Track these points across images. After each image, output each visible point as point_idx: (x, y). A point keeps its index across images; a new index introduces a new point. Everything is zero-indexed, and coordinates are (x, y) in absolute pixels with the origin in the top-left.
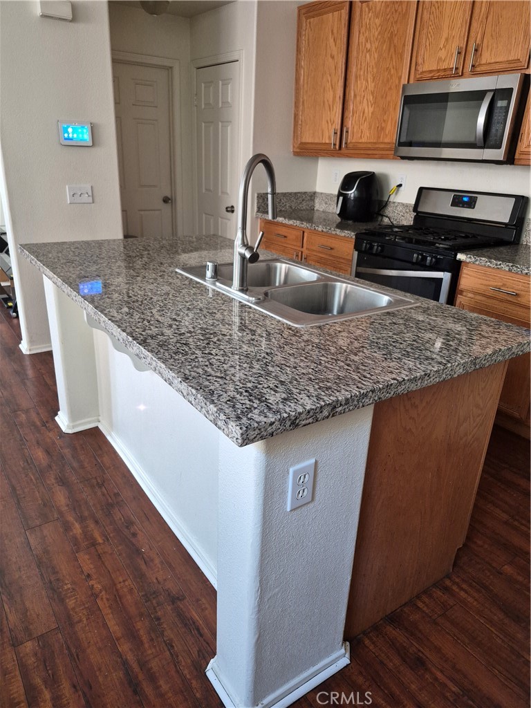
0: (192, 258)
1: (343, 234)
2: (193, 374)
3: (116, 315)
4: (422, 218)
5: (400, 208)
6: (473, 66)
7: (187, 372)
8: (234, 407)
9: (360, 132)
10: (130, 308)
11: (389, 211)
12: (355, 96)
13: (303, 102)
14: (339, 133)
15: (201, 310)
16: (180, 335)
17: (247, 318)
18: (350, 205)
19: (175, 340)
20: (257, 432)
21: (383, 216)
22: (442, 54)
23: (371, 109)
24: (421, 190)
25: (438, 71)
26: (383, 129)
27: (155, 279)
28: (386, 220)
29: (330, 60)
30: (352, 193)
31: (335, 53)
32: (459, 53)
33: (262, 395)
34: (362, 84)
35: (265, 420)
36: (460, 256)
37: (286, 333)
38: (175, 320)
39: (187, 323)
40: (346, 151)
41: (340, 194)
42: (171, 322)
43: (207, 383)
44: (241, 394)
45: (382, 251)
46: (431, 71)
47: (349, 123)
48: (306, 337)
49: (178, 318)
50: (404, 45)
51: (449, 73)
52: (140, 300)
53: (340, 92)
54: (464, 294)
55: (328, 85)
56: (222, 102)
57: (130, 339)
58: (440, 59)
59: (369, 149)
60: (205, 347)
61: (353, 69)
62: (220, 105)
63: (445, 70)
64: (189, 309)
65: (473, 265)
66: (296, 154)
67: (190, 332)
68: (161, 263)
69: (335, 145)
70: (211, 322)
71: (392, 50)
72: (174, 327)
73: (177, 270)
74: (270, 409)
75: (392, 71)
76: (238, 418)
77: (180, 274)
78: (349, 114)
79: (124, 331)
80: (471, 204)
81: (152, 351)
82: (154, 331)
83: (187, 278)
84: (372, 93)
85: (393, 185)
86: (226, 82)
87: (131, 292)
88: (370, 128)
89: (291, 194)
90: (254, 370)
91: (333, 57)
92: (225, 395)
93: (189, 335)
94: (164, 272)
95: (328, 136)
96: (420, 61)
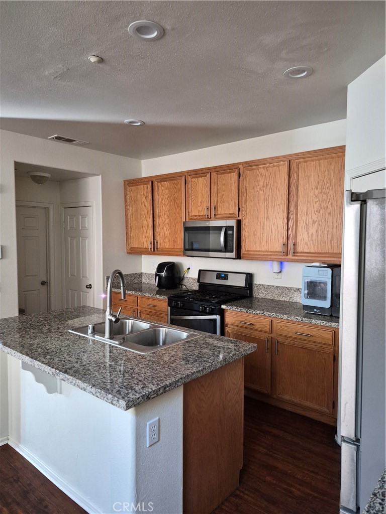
0: (76, 322)
1: (161, 298)
2: (97, 383)
3: (44, 360)
4: (203, 286)
5: (191, 281)
6: (215, 215)
7: (93, 383)
8: (120, 394)
9: (164, 241)
10: (51, 356)
11: (185, 282)
12: (159, 225)
13: (131, 227)
14: (152, 243)
15: (90, 352)
16: (84, 366)
17: (116, 353)
18: (163, 280)
19: (82, 369)
20: (132, 403)
21: (182, 285)
22: (200, 208)
23: (169, 232)
24: (200, 271)
25: (199, 216)
26: (176, 242)
27: (59, 338)
28: (184, 287)
29: (144, 207)
30: (163, 274)
31: (146, 204)
32: (207, 209)
33: (132, 387)
34: (162, 219)
35: (135, 397)
36: (223, 307)
37: (138, 358)
38: (78, 359)
39: (85, 360)
40: (158, 252)
41: (156, 275)
42: (76, 360)
43: (105, 386)
44: (122, 388)
45: (183, 306)
46: (196, 216)
47: (157, 238)
48: (148, 359)
49: (80, 358)
50: (181, 203)
51: (204, 217)
52: (55, 350)
53: (151, 223)
54: (229, 326)
55: (144, 219)
56: (82, 227)
57: (58, 371)
58: (199, 211)
59: (170, 251)
60: (98, 370)
61: (157, 213)
62: (80, 228)
63: (202, 216)
64: (84, 352)
65: (230, 311)
66: (129, 253)
67: (88, 364)
68: (58, 328)
69: (151, 249)
70: (98, 357)
71: (176, 204)
72: (79, 362)
73: (69, 331)
74: (137, 392)
75: (177, 215)
76: (123, 398)
77: (72, 333)
78: (157, 234)
79: (53, 368)
80: (226, 278)
81: (72, 376)
82: (69, 366)
83: (77, 335)
84: (168, 224)
85: (185, 268)
86: (84, 217)
87: (47, 347)
88: (169, 241)
89: (127, 275)
90: (126, 377)
91: (145, 206)
92: (114, 390)
93: (88, 365)
94: (62, 333)
95: (147, 243)
96: (190, 211)
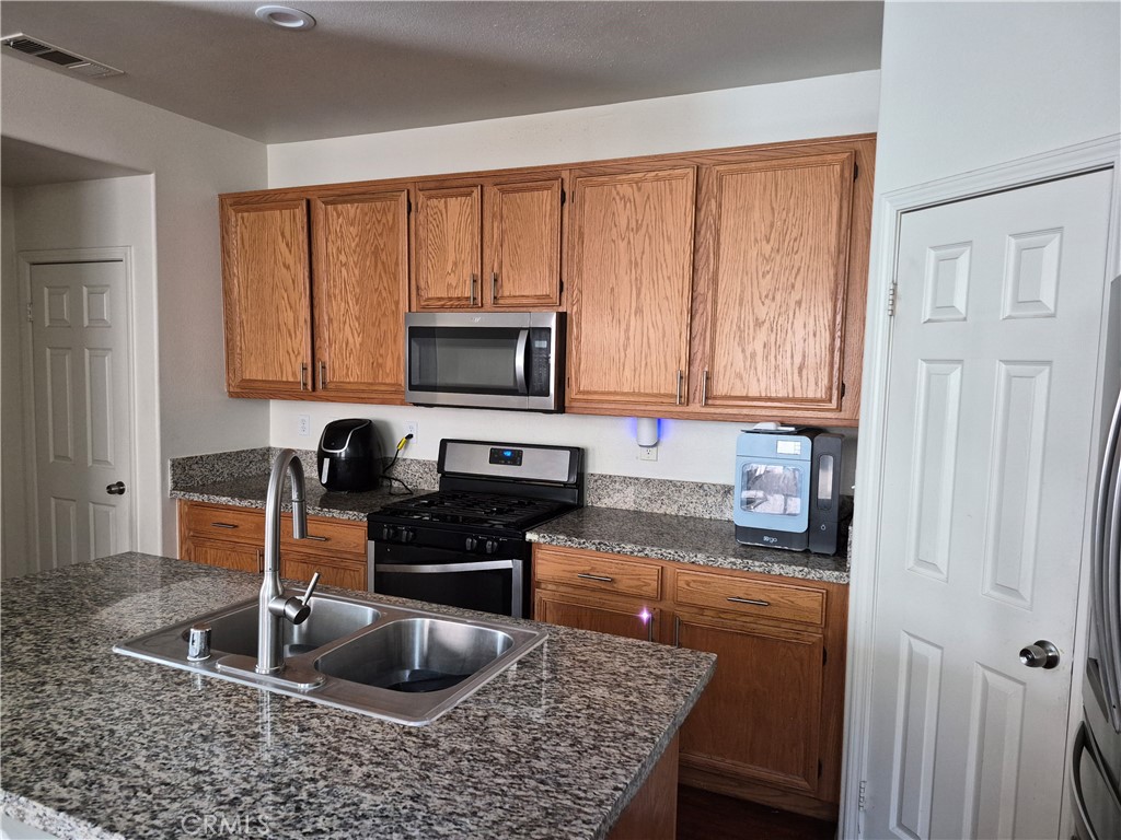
0: (127, 615)
1: (346, 517)
3: (64, 794)
4: (447, 478)
5: (415, 468)
6: (495, 298)
9: (343, 363)
11: (399, 471)
12: (330, 320)
13: (241, 323)
14: (310, 369)
15: (229, 734)
16: (233, 803)
18: (341, 469)
21: (390, 479)
22: (452, 280)
23: (358, 340)
24: (444, 443)
25: (450, 299)
26: (380, 366)
27: (87, 682)
28: (396, 484)
29: (284, 270)
30: (342, 452)
31: (290, 260)
32: (474, 281)
34: (339, 306)
36: (530, 536)
38: (196, 771)
39: (226, 773)
40: (324, 393)
41: (321, 456)
42: (193, 779)
45: (415, 536)
46: (440, 299)
47: (326, 355)
50: (397, 264)
51: (464, 302)
52: (91, 741)
53: (305, 313)
54: (543, 586)
55: (284, 303)
56: (90, 320)
58: (449, 286)
59: (363, 391)
60: (299, 820)
61: (323, 286)
62: (86, 323)
63: (458, 299)
64: (205, 738)
65: (548, 547)
66: (232, 395)
67: (246, 792)
69: (305, 384)
70: (267, 757)
71: (379, 264)
72: (207, 788)
73: (116, 650)
75: (384, 294)
77: (129, 658)
78: (323, 343)
80: (516, 459)
82: (175, 809)
83: (150, 665)
84: (358, 319)
85: (399, 437)
86: (97, 290)
87: (55, 726)
88: (360, 364)
91: (288, 268)
93: (249, 799)
95: (293, 368)
96: (422, 284)
